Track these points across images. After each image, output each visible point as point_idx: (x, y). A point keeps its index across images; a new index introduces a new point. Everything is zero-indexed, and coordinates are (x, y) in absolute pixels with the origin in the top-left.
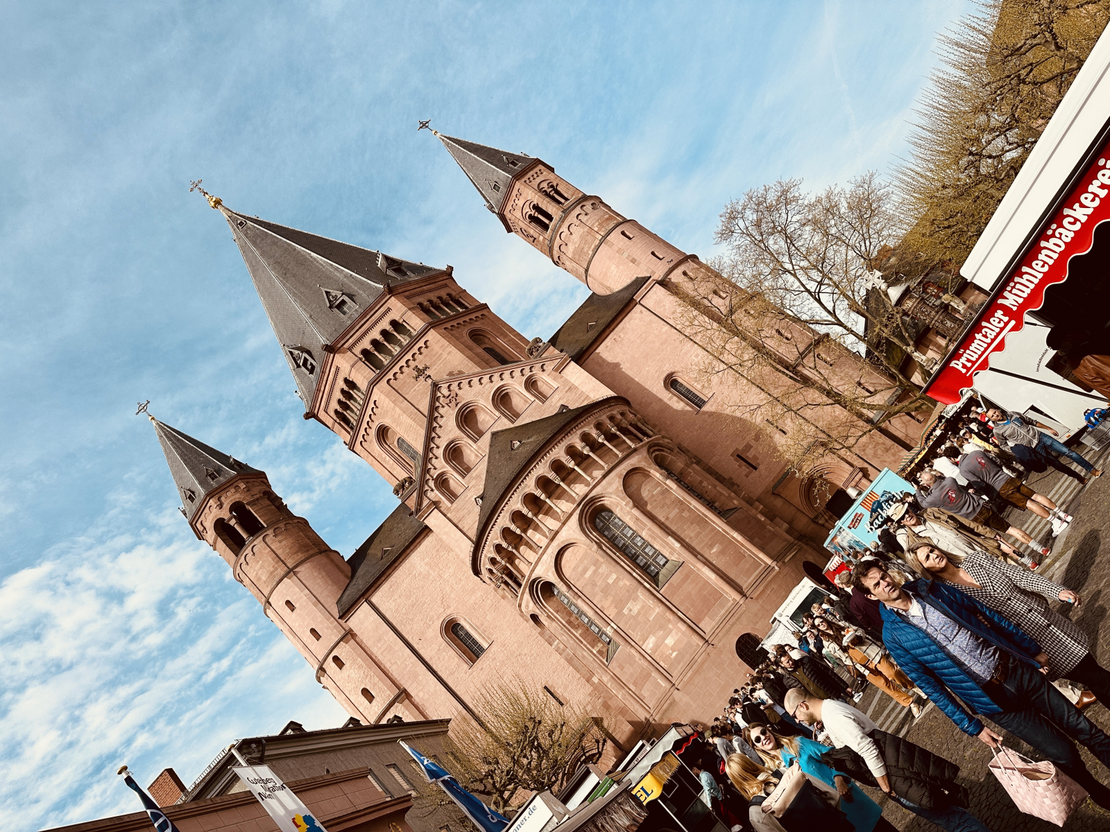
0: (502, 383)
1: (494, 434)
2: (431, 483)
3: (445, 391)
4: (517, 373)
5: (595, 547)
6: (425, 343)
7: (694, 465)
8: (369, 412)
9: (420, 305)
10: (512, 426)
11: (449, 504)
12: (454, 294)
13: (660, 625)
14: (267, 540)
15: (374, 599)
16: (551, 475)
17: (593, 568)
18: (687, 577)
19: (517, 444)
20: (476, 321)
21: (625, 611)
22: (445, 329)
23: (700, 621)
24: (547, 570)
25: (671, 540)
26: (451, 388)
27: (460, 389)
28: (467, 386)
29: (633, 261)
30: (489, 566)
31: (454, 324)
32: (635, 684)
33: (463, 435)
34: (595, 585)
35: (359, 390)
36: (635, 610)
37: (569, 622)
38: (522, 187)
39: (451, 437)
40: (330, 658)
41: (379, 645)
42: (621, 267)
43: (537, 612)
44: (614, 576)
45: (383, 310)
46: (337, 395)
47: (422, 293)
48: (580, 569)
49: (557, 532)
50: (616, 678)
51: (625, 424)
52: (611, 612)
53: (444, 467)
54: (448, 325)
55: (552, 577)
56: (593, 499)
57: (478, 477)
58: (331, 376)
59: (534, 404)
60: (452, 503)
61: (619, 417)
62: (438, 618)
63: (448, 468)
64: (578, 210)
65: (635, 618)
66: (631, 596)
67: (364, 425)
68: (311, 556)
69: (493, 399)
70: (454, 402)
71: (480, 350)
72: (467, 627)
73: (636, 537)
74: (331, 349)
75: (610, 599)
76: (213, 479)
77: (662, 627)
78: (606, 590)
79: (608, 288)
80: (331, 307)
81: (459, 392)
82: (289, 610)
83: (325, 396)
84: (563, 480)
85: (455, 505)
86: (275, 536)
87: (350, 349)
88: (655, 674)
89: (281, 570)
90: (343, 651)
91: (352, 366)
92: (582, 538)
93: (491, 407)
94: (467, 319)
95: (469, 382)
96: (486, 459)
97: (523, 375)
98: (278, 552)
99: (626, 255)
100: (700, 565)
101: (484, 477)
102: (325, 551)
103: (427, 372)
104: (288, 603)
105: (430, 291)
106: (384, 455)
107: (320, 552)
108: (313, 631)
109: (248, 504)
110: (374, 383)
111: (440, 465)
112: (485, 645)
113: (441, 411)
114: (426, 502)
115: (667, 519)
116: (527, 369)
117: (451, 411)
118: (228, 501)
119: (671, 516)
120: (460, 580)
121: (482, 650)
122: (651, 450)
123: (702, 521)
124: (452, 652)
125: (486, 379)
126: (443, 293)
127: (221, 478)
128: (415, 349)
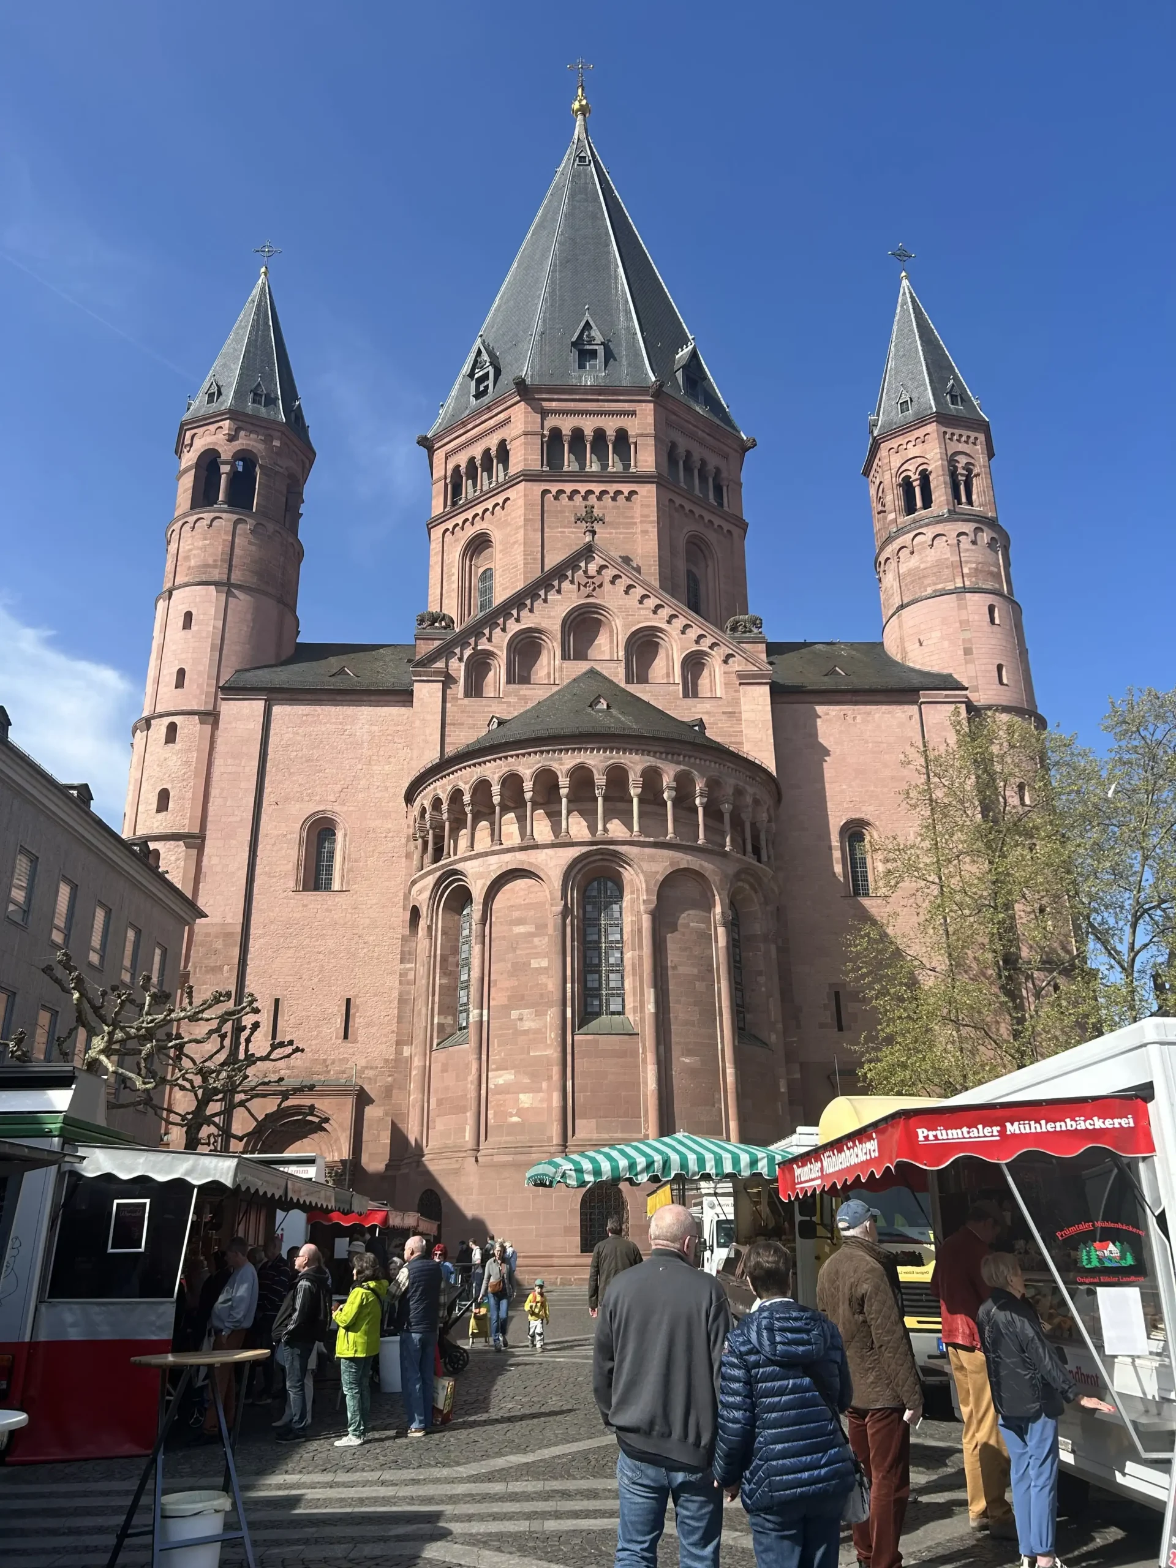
0: (664, 626)
1: (592, 672)
2: (468, 653)
3: (592, 568)
4: (693, 633)
5: (559, 908)
6: (632, 493)
7: (773, 948)
8: (489, 504)
9: (673, 446)
10: (623, 685)
11: (461, 694)
12: (724, 474)
13: (534, 1072)
14: (239, 526)
15: (276, 710)
16: (600, 779)
17: (530, 928)
18: (623, 1054)
19: (603, 705)
20: (715, 530)
21: (514, 1014)
22: (671, 500)
23: (584, 1116)
24: (480, 876)
25: (650, 995)
26: (604, 572)
27: (612, 582)
28: (623, 588)
29: (968, 652)
30: (427, 804)
31: (688, 506)
32: (440, 1102)
33: (559, 636)
34: (514, 949)
35: (506, 468)
36: (527, 1025)
37: (444, 959)
38: (935, 435)
39: (544, 624)
40: (167, 721)
41: (229, 761)
42: (946, 644)
43: (424, 911)
44: (544, 963)
45: (626, 406)
46: (477, 451)
47: (692, 436)
48: (516, 914)
49: (536, 847)
50: (427, 1074)
51: (746, 817)
52: (498, 998)
53: (500, 648)
54: (678, 501)
55: (478, 890)
56: (616, 854)
57: (525, 699)
58: (492, 422)
59: (672, 688)
60: (467, 694)
61: (749, 800)
62: (320, 802)
63: (502, 655)
64: (968, 527)
65: (518, 1033)
66: (539, 1006)
67: (469, 515)
68: (266, 593)
69: (634, 634)
70: (589, 590)
71: (682, 566)
72: (339, 846)
73: (617, 948)
74: (524, 390)
75: (513, 982)
76: (254, 402)
77: (534, 1076)
78: (520, 968)
79: (904, 652)
80: (574, 344)
81: (607, 586)
82: (181, 624)
83: (463, 438)
84: (606, 799)
85: (466, 701)
86: (252, 531)
87: (544, 414)
88: (470, 1116)
89: (217, 575)
90: (188, 727)
91: (526, 434)
92: (557, 884)
93: (622, 639)
94: (707, 516)
95: (630, 587)
96: (555, 689)
97: (697, 642)
98: (237, 551)
99: (968, 635)
100: (651, 1057)
101: (530, 705)
102: (286, 605)
103: (597, 527)
104: (188, 616)
105: (701, 443)
106: (455, 570)
107: (280, 601)
108: (181, 673)
109: (261, 466)
110: (528, 476)
111: (498, 642)
112: (336, 886)
113: (566, 585)
114: (440, 664)
115: (675, 968)
116: (708, 641)
117: (574, 596)
118: (244, 441)
119: (682, 970)
120: (386, 788)
121: (328, 888)
122: (743, 876)
123: (709, 1015)
124: (294, 854)
125: (651, 602)
126: (713, 461)
127: (263, 410)
128: (612, 488)
